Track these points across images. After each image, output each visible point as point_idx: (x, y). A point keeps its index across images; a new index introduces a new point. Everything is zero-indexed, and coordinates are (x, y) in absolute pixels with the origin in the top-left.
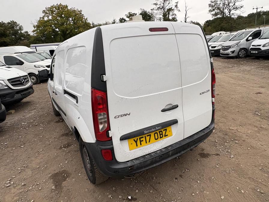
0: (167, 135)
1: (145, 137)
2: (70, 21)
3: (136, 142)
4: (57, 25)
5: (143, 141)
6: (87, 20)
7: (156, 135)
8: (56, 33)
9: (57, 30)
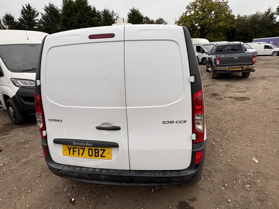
0: (104, 157)
1: (79, 148)
2: (211, 15)
3: (70, 150)
4: (198, 20)
5: (75, 151)
6: (232, 12)
7: (91, 151)
8: (195, 28)
9: (197, 25)
